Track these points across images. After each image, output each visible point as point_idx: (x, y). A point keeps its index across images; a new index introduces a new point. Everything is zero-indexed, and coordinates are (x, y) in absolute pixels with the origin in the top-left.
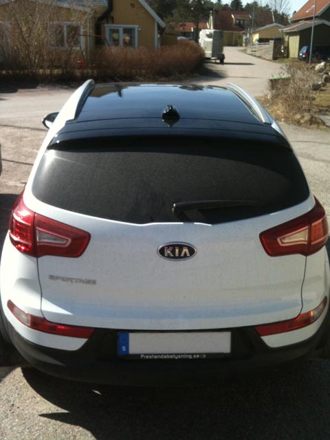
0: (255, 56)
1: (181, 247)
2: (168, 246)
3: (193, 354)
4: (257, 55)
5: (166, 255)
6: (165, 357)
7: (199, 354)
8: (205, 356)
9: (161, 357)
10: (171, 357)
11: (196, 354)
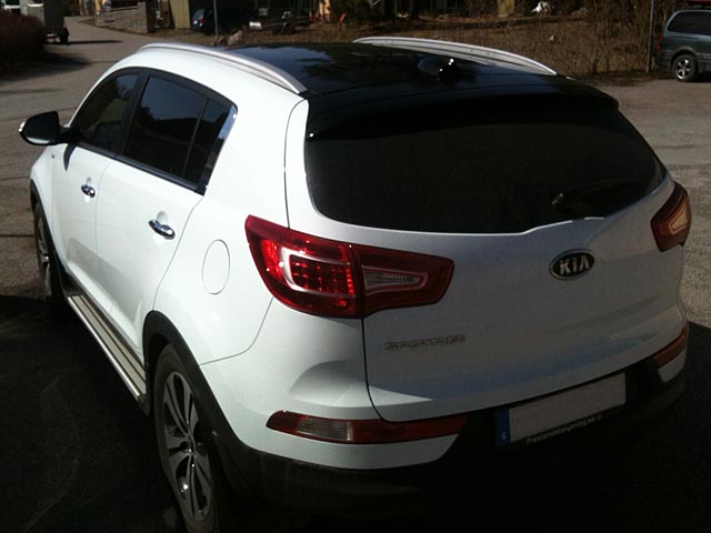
0: (114, 29)
1: (579, 256)
2: (564, 259)
3: (586, 419)
4: (118, 27)
5: (562, 272)
6: (556, 433)
7: (594, 416)
8: (600, 417)
9: (551, 434)
10: (563, 430)
11: (590, 417)
